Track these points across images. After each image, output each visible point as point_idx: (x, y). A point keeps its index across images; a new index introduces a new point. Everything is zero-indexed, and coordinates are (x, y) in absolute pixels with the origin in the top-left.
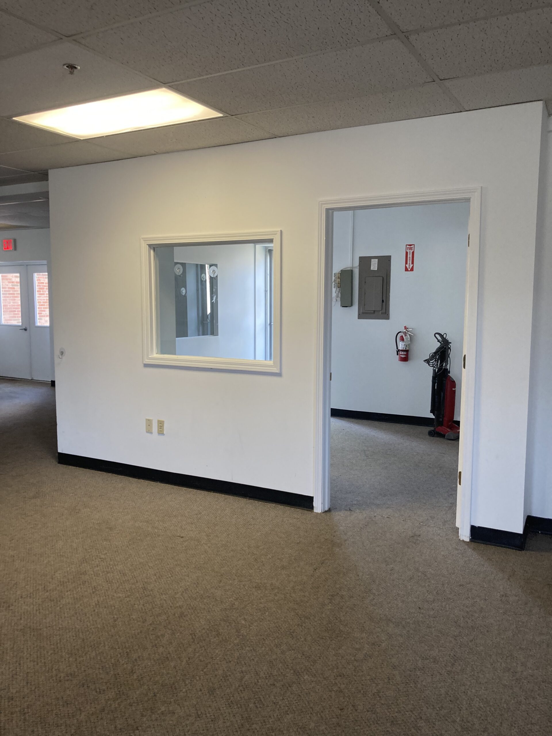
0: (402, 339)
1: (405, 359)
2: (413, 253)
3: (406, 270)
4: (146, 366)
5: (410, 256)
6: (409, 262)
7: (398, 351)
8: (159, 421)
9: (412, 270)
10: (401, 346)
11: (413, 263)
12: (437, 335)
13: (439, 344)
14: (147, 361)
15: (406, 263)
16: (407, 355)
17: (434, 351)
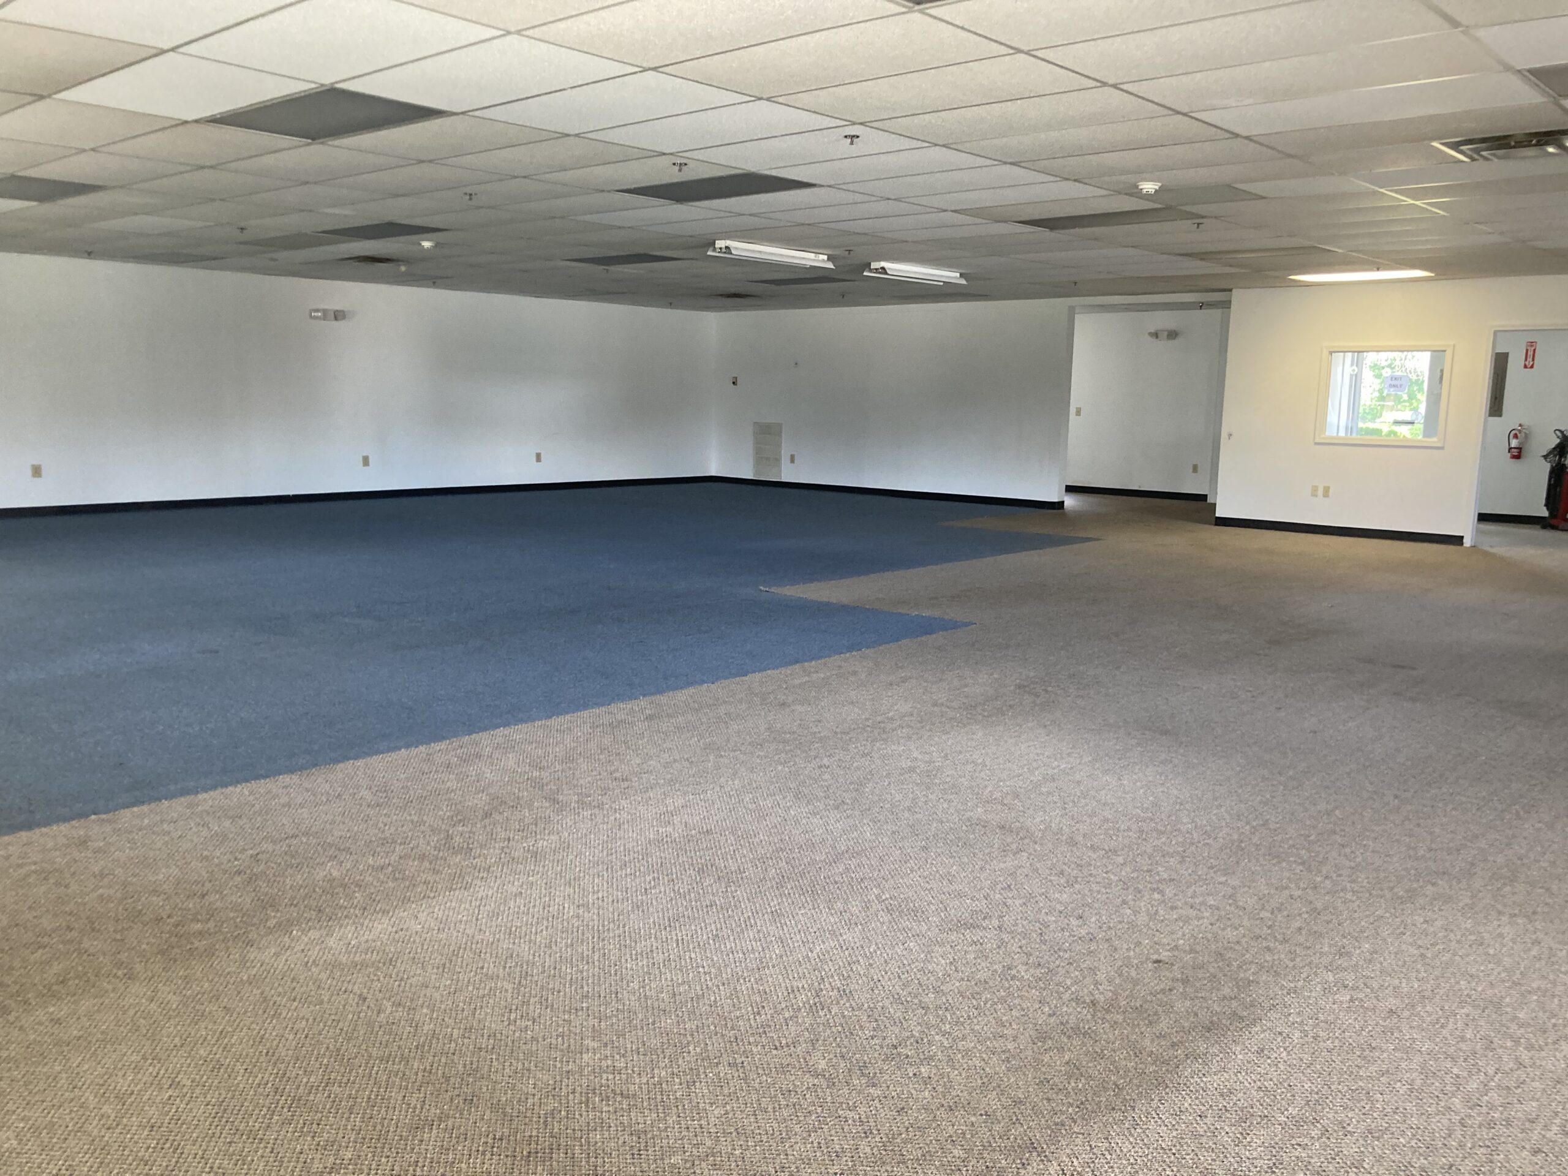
0: (1516, 436)
1: (1518, 457)
2: (1534, 350)
3: (1525, 367)
4: (1316, 444)
5: (1530, 353)
6: (1530, 359)
7: (1510, 449)
8: (1325, 487)
9: (1532, 367)
10: (1514, 443)
11: (1533, 360)
12: (1557, 432)
13: (1558, 441)
14: (1317, 440)
15: (1526, 360)
16: (1520, 452)
17: (1553, 446)
